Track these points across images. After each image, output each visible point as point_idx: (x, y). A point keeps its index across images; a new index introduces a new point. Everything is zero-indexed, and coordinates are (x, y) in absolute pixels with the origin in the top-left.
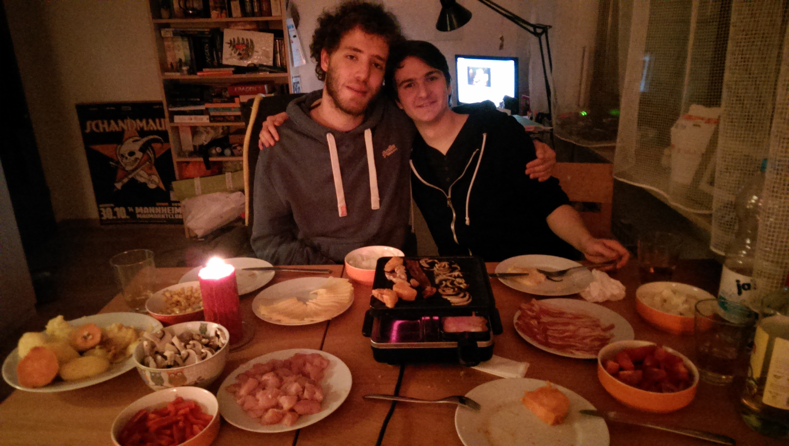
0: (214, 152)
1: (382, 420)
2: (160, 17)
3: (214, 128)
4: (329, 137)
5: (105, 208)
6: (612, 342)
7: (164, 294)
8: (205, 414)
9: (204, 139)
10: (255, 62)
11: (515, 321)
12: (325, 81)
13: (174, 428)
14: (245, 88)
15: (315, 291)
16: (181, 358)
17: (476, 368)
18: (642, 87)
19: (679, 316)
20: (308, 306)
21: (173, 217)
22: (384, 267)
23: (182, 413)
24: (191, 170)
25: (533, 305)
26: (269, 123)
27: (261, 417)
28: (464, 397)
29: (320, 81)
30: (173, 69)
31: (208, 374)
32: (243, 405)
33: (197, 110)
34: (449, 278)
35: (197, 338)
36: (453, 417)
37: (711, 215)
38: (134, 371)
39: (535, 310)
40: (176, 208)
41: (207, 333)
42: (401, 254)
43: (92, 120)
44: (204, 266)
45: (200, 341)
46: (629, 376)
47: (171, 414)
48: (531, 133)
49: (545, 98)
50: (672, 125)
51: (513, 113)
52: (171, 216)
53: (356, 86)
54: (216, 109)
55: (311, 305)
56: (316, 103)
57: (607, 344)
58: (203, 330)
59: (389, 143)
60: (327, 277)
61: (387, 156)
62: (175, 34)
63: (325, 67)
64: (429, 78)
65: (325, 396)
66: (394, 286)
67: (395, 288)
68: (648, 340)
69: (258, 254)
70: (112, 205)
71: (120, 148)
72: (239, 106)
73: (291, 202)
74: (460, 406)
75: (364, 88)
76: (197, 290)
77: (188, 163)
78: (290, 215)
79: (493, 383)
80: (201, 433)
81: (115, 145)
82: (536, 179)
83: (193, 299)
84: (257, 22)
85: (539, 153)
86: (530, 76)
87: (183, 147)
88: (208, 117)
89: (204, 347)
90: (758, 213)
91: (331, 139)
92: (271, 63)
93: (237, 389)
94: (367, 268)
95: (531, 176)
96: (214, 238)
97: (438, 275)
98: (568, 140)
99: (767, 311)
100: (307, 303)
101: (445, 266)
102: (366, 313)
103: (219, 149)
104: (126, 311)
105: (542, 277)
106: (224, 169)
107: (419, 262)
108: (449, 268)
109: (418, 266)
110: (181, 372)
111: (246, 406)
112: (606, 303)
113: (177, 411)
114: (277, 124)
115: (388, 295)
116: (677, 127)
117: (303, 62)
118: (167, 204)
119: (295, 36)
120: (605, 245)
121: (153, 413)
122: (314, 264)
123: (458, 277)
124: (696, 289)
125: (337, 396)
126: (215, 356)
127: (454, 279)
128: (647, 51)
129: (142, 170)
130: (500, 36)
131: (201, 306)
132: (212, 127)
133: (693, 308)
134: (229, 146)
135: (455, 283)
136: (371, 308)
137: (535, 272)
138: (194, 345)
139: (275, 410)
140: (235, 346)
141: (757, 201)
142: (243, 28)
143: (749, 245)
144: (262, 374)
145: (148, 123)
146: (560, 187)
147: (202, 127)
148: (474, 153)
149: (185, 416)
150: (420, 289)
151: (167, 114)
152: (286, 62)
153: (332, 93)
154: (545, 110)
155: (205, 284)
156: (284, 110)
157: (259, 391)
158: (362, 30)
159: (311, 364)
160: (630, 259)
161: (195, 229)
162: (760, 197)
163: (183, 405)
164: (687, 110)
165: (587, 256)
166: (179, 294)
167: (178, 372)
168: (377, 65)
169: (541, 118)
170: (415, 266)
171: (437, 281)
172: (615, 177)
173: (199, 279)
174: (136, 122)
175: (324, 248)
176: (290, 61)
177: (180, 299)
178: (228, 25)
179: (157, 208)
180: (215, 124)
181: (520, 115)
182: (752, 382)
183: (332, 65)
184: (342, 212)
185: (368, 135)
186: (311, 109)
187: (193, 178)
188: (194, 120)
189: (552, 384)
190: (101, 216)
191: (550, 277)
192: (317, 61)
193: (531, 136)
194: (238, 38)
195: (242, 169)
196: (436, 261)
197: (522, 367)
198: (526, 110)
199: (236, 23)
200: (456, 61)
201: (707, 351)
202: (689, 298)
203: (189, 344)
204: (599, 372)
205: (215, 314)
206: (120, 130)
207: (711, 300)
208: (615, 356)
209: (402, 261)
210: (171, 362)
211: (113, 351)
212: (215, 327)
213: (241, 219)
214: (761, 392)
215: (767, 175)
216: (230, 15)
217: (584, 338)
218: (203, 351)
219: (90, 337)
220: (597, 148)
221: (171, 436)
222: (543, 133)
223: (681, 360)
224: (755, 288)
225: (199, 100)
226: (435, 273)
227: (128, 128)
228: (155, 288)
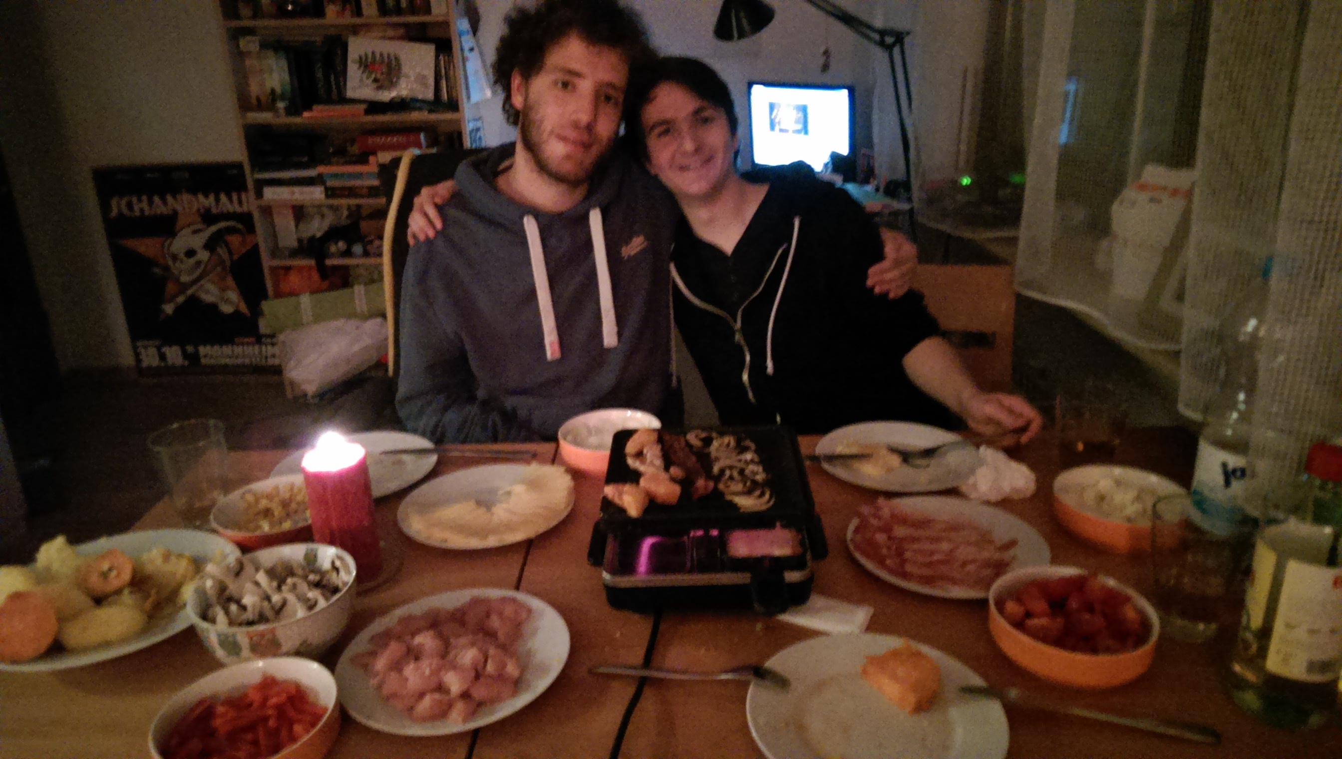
0: (333, 249)
1: (622, 710)
2: (238, 17)
3: (335, 209)
4: (528, 222)
5: (146, 347)
6: (1013, 570)
7: (243, 497)
8: (314, 705)
9: (316, 227)
10: (404, 93)
11: (849, 535)
12: (520, 124)
13: (261, 730)
14: (386, 139)
15: (508, 489)
16: (272, 607)
17: (785, 617)
18: (1063, 134)
19: (1125, 523)
20: (495, 515)
21: (264, 363)
22: (625, 447)
23: (276, 704)
24: (294, 280)
25: (878, 509)
26: (425, 199)
27: (411, 708)
28: (761, 667)
29: (511, 127)
30: (260, 106)
31: (320, 634)
32: (379, 687)
33: (304, 178)
34: (737, 464)
35: (300, 572)
36: (744, 702)
37: (1179, 352)
38: (191, 633)
39: (883, 515)
40: (269, 347)
41: (318, 564)
42: (655, 423)
43: (121, 196)
44: (313, 447)
45: (305, 577)
46: (1043, 627)
47: (255, 705)
48: (877, 214)
49: (901, 153)
50: (1114, 200)
51: (846, 181)
52: (261, 361)
53: (572, 134)
54: (336, 176)
55: (500, 512)
56: (506, 163)
57: (1004, 573)
58: (311, 559)
59: (633, 234)
60: (529, 464)
61: (629, 256)
62: (264, 46)
63: (518, 101)
64: (699, 119)
65: (524, 668)
66: (641, 480)
67: (642, 482)
68: (1074, 564)
69: (409, 425)
70: (157, 343)
71: (170, 245)
72: (376, 170)
73: (463, 335)
74: (756, 685)
75: (585, 137)
76: (300, 490)
77: (288, 269)
78: (463, 357)
79: (812, 643)
80: (306, 738)
81: (161, 239)
82: (885, 295)
83: (293, 506)
84: (406, 25)
85: (889, 249)
86: (876, 117)
87: (279, 242)
88: (322, 188)
89: (312, 587)
90: (1258, 349)
91: (531, 226)
92: (430, 95)
93: (370, 660)
94: (597, 448)
95: (877, 290)
96: (332, 400)
97: (717, 459)
98: (937, 228)
99: (1273, 513)
100: (493, 509)
101: (728, 445)
102: (595, 524)
103: (342, 245)
104: (176, 526)
105: (895, 460)
106: (351, 279)
107: (685, 437)
108: (736, 447)
109: (683, 444)
110: (273, 631)
111: (387, 689)
112: (1005, 503)
113: (265, 699)
114: (438, 200)
115: (631, 494)
116: (1121, 204)
117: (486, 95)
118: (253, 339)
119: (472, 50)
120: (1001, 405)
121: (223, 704)
122: (506, 440)
123: (752, 462)
124: (1154, 479)
125: (543, 669)
126: (332, 605)
127: (744, 466)
128: (1071, 74)
129: (210, 281)
130: (822, 50)
131: (308, 517)
132: (331, 207)
133: (1150, 512)
134: (361, 239)
135: (746, 472)
136: (602, 518)
137: (884, 452)
138: (294, 587)
139: (436, 696)
140: (363, 586)
141: (1257, 329)
142: (381, 34)
143: (1243, 402)
144: (413, 635)
145: (217, 200)
147: (314, 206)
148: (780, 251)
149: (279, 708)
150: (686, 484)
151: (250, 184)
152: (457, 94)
153: (531, 147)
154: (900, 175)
155: (316, 481)
157: (408, 663)
158: (582, 38)
159: (500, 615)
160: (1044, 428)
161: (303, 383)
162: (1261, 322)
163: (275, 689)
164: (1139, 175)
165: (972, 424)
166: (269, 497)
167: (267, 633)
168: (608, 98)
169: (893, 189)
170: (678, 445)
171: (716, 469)
172: (1016, 290)
173: (303, 470)
174: (197, 198)
175: (522, 413)
176: (464, 94)
177: (272, 505)
178: (355, 30)
179: (235, 348)
180: (335, 202)
181: (857, 184)
182: (1249, 636)
183: (532, 96)
184: (552, 354)
185: (595, 219)
186: (496, 174)
187: (299, 295)
188: (299, 195)
189: (910, 643)
190: (138, 360)
191: (910, 461)
192: (504, 90)
193: (877, 219)
194: (373, 53)
195: (381, 278)
196: (714, 434)
197: (861, 615)
198: (868, 176)
199: (368, 26)
200: (749, 93)
202: (1142, 492)
203: (286, 583)
204: (992, 620)
205: (332, 531)
206: (171, 212)
207: (1179, 495)
208: (1017, 593)
209: (654, 436)
210: (254, 615)
211: (154, 597)
212: (332, 553)
213: (381, 364)
214: (1263, 652)
215: (1274, 284)
216: (358, 12)
217: (964, 564)
218: (310, 595)
219: (114, 573)
220: (989, 240)
221: (255, 743)
222: (896, 214)
223: (1128, 599)
224: (1254, 476)
225: (306, 160)
226: (713, 457)
227: (183, 209)
228: (227, 486)
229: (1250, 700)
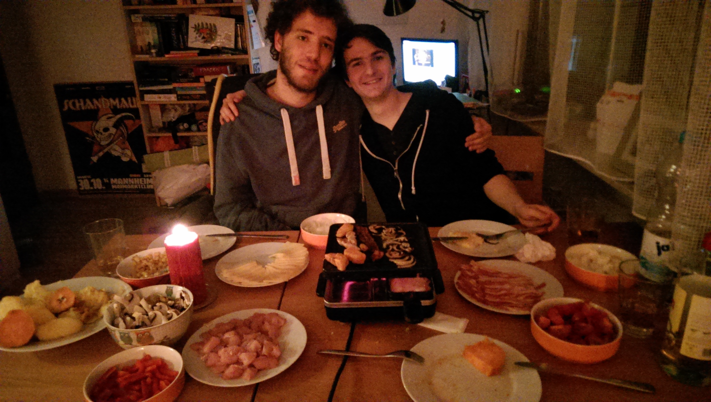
0: (181, 127)
1: (334, 374)
2: (130, 4)
3: (182, 106)
4: (283, 112)
5: (83, 179)
6: (544, 299)
7: (133, 260)
8: (171, 370)
9: (173, 116)
10: (218, 45)
11: (456, 280)
12: (279, 60)
13: (142, 383)
14: (209, 69)
15: (274, 255)
16: (149, 318)
17: (422, 325)
18: (570, 67)
19: (604, 275)
20: (267, 269)
21: (145, 188)
22: (336, 233)
23: (150, 370)
24: (161, 144)
25: (471, 266)
26: (229, 100)
27: (223, 372)
28: (409, 351)
29: (275, 61)
30: (142, 52)
31: (174, 333)
32: (206, 360)
33: (166, 90)
34: (396, 242)
35: (164, 300)
36: (399, 370)
37: (633, 183)
38: (106, 331)
39: (474, 270)
40: (148, 179)
41: (173, 295)
42: (352, 221)
43: (69, 99)
44: (171, 234)
45: (166, 303)
46: (560, 330)
47: (140, 371)
48: (470, 109)
49: (483, 77)
50: (598, 101)
51: (453, 91)
52: (143, 187)
53: (308, 65)
54: (182, 88)
55: (270, 268)
56: (272, 81)
57: (540, 301)
58: (169, 292)
59: (339, 119)
60: (285, 242)
61: (337, 131)
62: (145, 19)
63: (278, 47)
64: (376, 58)
65: (282, 351)
66: (345, 251)
67: (346, 252)
68: (576, 297)
69: (221, 221)
70: (89, 177)
71: (96, 124)
72: (204, 85)
73: (249, 172)
74: (406, 360)
75: (315, 66)
76: (164, 256)
77: (158, 138)
78: (249, 184)
79: (436, 338)
80: (168, 387)
81: (90, 122)
82: (474, 151)
83: (160, 264)
84: (220, 8)
85: (477, 127)
86: (469, 57)
87: (153, 123)
88: (175, 95)
89: (170, 308)
90: (677, 181)
91: (285, 115)
92: (232, 46)
93: (201, 347)
94: (321, 233)
95: (470, 148)
96: (182, 207)
97: (385, 240)
98: (503, 115)
99: (684, 270)
100: (266, 266)
101: (392, 231)
102: (320, 275)
103: (186, 125)
104: (99, 275)
105: (480, 240)
106: (191, 144)
107: (368, 228)
108: (395, 234)
109: (367, 232)
110: (149, 331)
111: (209, 363)
112: (539, 264)
113: (145, 368)
114: (236, 101)
115: (339, 259)
116: (602, 103)
117: (262, 45)
118: (139, 176)
119: (254, 21)
120: (538, 210)
121: (122, 370)
122: (271, 230)
123: (404, 241)
124: (619, 250)
125: (293, 352)
126: (180, 317)
127: (400, 243)
128: (575, 33)
129: (116, 144)
130: (442, 20)
131: (168, 270)
132: (179, 105)
133: (617, 268)
134: (195, 122)
135: (401, 247)
136: (324, 271)
137: (474, 236)
138: (161, 307)
139: (236, 366)
140: (198, 307)
141: (676, 170)
142: (206, 13)
143: (668, 210)
144: (224, 333)
145: (120, 101)
146: (496, 159)
147: (171, 104)
148: (418, 128)
149: (153, 372)
150: (368, 253)
151: (137, 92)
152: (246, 45)
153: (285, 72)
154: (482, 88)
155: (170, 250)
156: (243, 88)
157: (221, 348)
158: (312, 12)
159: (270, 322)
160: (560, 223)
161: (166, 198)
162: (678, 166)
163: (150, 362)
164: (611, 87)
165: (521, 220)
166: (147, 260)
167: (146, 332)
168: (326, 45)
169: (479, 95)
170: (365, 232)
171: (385, 245)
172: (545, 148)
173: (165, 246)
174: (109, 100)
175: (281, 216)
176: (250, 45)
177: (149, 264)
178: (193, 11)
179: (130, 179)
180: (182, 102)
181: (460, 93)
182: (671, 336)
183: (286, 45)
184: (296, 182)
185: (319, 111)
186: (267, 87)
187: (163, 152)
188: (163, 98)
189: (490, 339)
190: (79, 187)
191: (488, 241)
192: (271, 42)
194: (202, 23)
195: (206, 143)
196: (384, 227)
197: (462, 323)
198: (465, 88)
199: (200, 9)
200: (402, 43)
201: (629, 306)
202: (613, 258)
203: (156, 306)
204: (532, 326)
205: (181, 279)
206: (96, 108)
207: (633, 260)
208: (547, 311)
209: (352, 227)
210: (139, 323)
211: (86, 312)
212: (180, 289)
213: (206, 189)
214: (679, 345)
215: (685, 146)
216: (195, 2)
217: (518, 295)
218: (169, 312)
219: (65, 300)
220: (533, 123)
221: (140, 391)
222: (480, 108)
223: (606, 316)
224: (674, 250)
225: (166, 80)
226: (383, 239)
227: (102, 106)
228: (125, 254)
229: (672, 370)
